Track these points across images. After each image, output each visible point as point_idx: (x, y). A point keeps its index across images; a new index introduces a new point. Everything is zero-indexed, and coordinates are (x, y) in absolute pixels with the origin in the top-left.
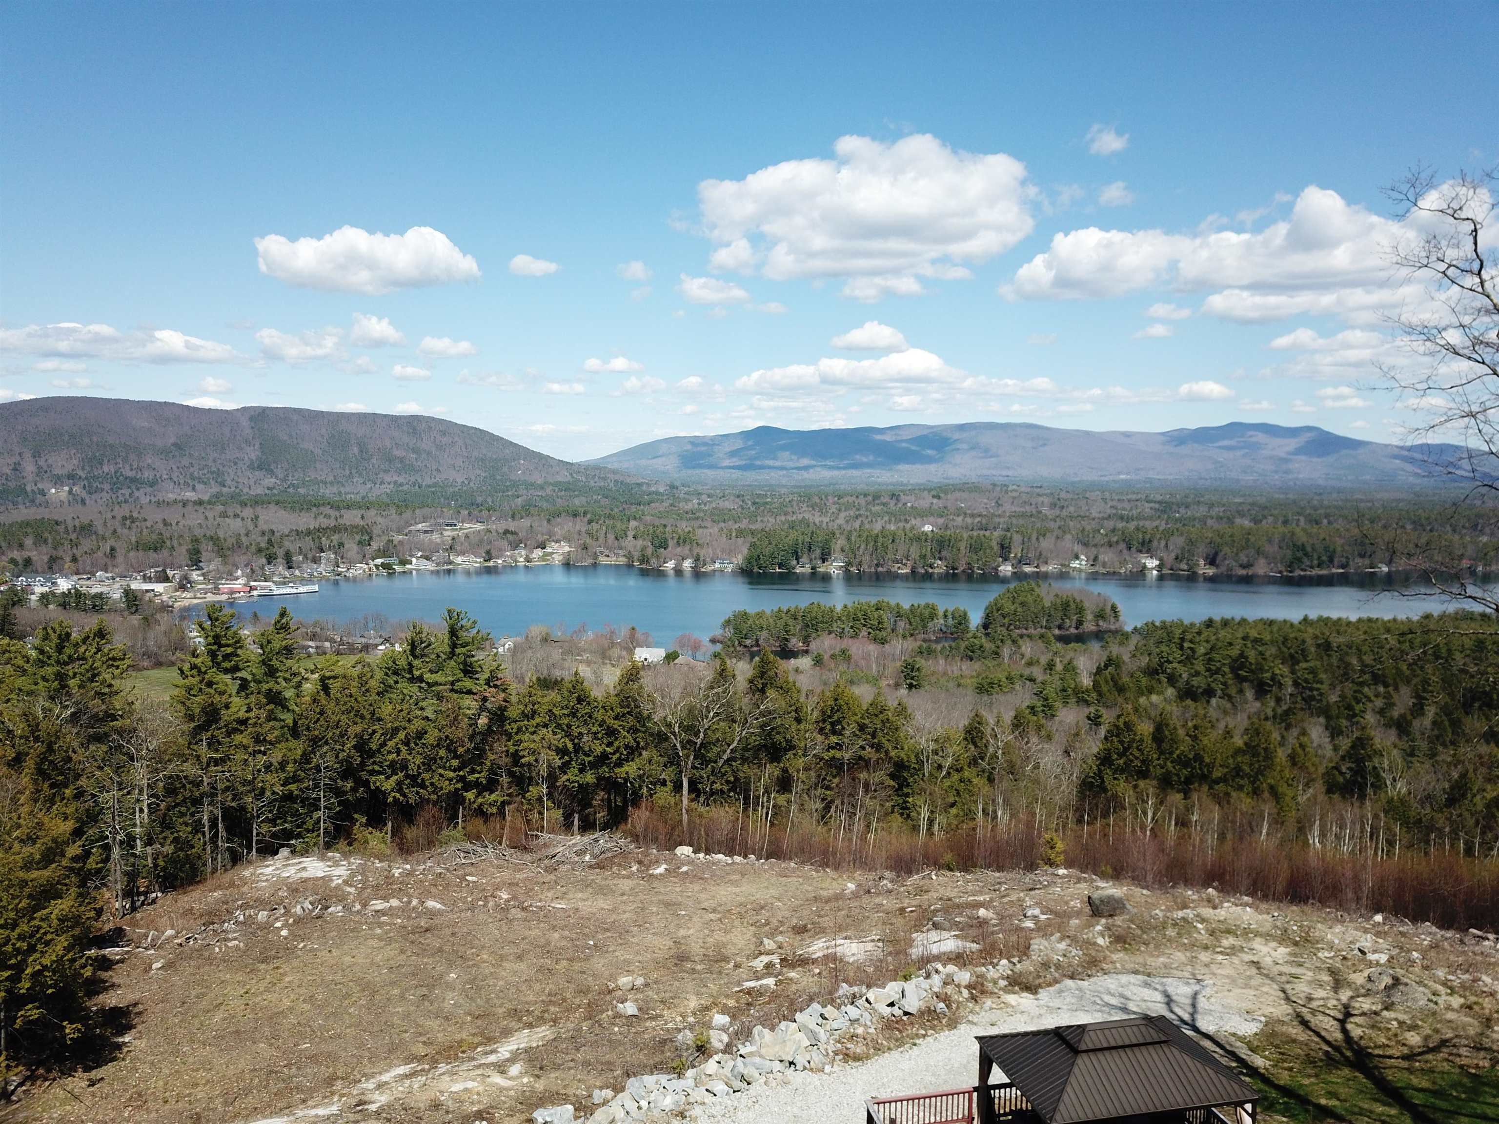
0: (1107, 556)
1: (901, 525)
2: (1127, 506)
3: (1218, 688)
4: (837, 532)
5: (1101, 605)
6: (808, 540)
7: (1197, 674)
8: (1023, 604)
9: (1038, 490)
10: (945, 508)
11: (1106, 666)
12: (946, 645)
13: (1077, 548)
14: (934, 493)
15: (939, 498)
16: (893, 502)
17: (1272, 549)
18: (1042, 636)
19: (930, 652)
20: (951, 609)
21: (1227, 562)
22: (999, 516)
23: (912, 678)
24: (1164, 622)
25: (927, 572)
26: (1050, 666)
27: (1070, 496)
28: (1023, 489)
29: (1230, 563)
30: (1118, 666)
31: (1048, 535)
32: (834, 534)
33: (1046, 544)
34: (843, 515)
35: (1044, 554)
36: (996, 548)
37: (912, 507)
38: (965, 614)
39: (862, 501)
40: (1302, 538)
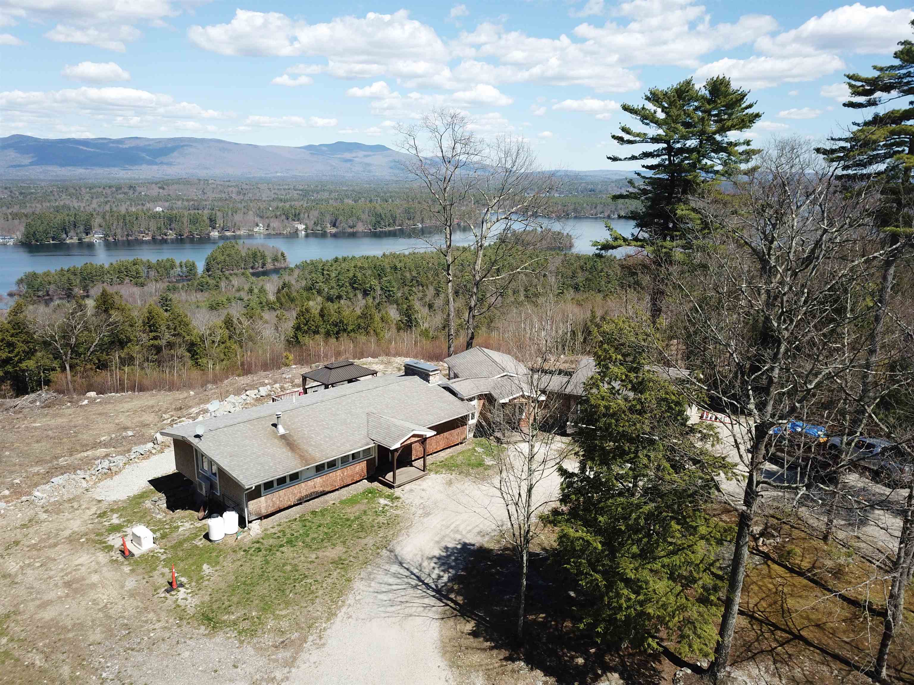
0: (275, 224)
1: (140, 207)
2: (283, 192)
3: (343, 294)
4: (94, 213)
5: (275, 253)
6: (73, 219)
7: (332, 288)
8: (229, 255)
9: (228, 183)
10: (169, 195)
11: (283, 288)
12: (185, 283)
13: (257, 219)
14: (159, 185)
15: (164, 189)
16: (131, 192)
17: (364, 217)
18: (243, 274)
19: (175, 289)
20: (184, 261)
21: (342, 225)
22: (206, 200)
23: (167, 306)
24: (312, 261)
25: (163, 238)
26: (251, 291)
27: (248, 187)
28: (219, 183)
29: (343, 225)
30: (289, 287)
31: (239, 212)
32: (92, 215)
33: (238, 218)
34: (95, 201)
35: (237, 224)
36: (207, 221)
37: (145, 195)
38: (194, 264)
39: (109, 191)
40: (379, 210)
